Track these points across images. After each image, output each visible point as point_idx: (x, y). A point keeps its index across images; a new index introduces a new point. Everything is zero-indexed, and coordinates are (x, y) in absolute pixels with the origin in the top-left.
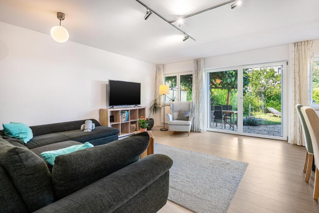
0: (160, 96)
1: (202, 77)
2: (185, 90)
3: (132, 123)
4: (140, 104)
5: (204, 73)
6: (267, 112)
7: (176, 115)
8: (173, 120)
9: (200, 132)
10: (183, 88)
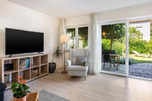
0: (62, 44)
1: (96, 28)
2: (82, 39)
3: (35, 69)
4: (43, 51)
5: (97, 26)
6: (131, 53)
7: (74, 60)
8: (72, 65)
9: (94, 74)
10: (80, 38)
